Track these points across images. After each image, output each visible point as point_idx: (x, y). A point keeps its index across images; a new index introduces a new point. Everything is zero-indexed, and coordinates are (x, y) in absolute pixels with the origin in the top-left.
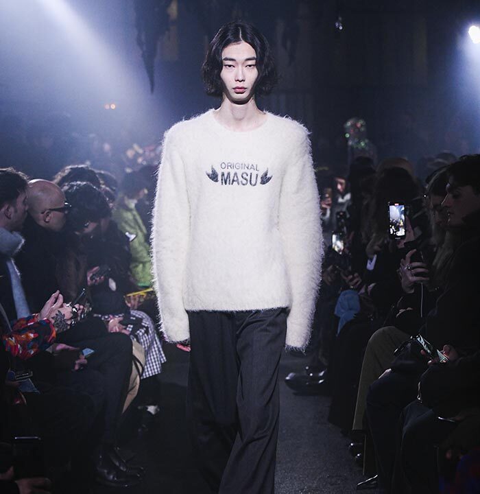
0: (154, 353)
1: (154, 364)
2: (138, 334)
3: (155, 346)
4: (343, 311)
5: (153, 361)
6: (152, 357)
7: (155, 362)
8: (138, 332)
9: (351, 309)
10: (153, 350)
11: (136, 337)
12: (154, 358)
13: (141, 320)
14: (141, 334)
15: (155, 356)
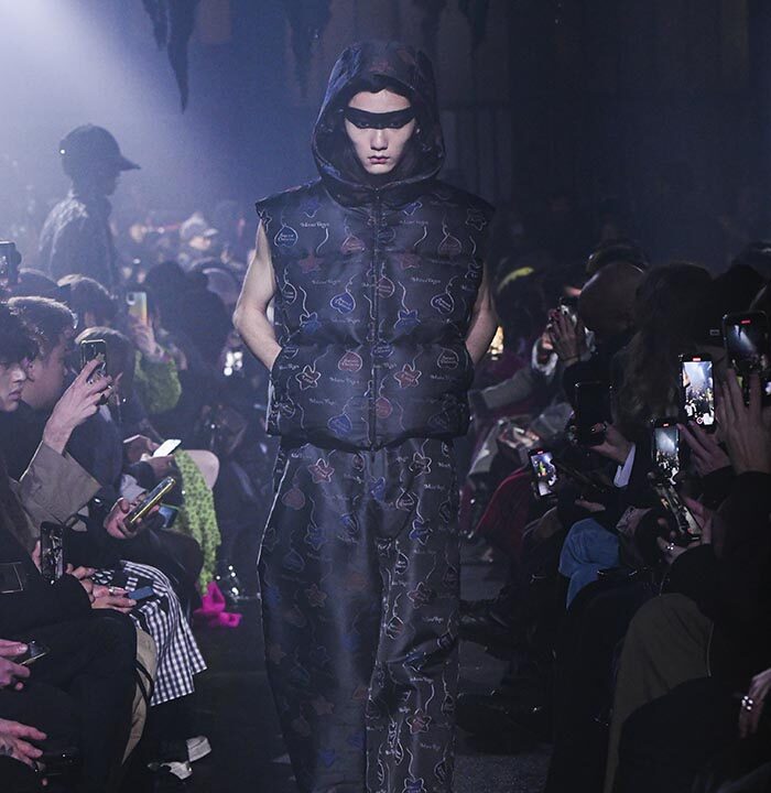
0: (178, 652)
1: (179, 675)
2: (145, 610)
3: (181, 637)
4: (575, 565)
5: (176, 668)
6: (174, 661)
7: (181, 670)
8: (145, 607)
9: (592, 562)
10: (176, 645)
11: (141, 617)
12: (179, 663)
13: (150, 583)
14: (151, 612)
15: (181, 659)
